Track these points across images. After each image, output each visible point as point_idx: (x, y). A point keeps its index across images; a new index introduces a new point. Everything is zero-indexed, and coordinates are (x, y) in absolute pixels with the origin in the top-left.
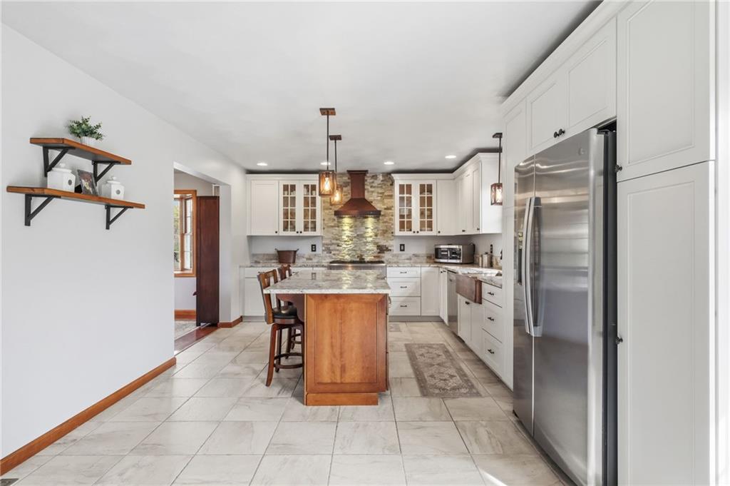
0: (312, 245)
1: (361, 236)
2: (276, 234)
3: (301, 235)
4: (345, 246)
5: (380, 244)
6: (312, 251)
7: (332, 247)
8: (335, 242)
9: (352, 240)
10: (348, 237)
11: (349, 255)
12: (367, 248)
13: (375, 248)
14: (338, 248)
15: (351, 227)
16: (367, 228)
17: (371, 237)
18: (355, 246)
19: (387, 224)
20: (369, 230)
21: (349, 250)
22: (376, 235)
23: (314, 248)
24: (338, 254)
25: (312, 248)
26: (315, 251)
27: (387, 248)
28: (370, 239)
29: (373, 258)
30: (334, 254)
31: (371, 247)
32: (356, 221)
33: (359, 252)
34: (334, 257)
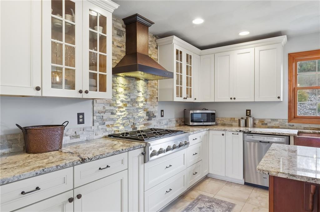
0: (79, 115)
1: (134, 102)
2: (38, 93)
3: (85, 96)
4: (119, 113)
5: (149, 110)
6: (79, 123)
7: (106, 116)
8: (108, 108)
9: (125, 105)
10: (122, 101)
11: (123, 124)
12: (139, 115)
13: (145, 115)
14: (112, 116)
15: (125, 90)
16: (139, 92)
17: (142, 102)
18: (129, 114)
19: (153, 89)
20: (140, 94)
21: (123, 119)
22: (146, 101)
23: (81, 118)
24: (112, 125)
25: (78, 118)
26: (83, 123)
27: (153, 114)
28: (141, 105)
29: (143, 126)
30: (108, 126)
31: (142, 114)
32: (129, 82)
33: (132, 120)
34: (108, 129)
